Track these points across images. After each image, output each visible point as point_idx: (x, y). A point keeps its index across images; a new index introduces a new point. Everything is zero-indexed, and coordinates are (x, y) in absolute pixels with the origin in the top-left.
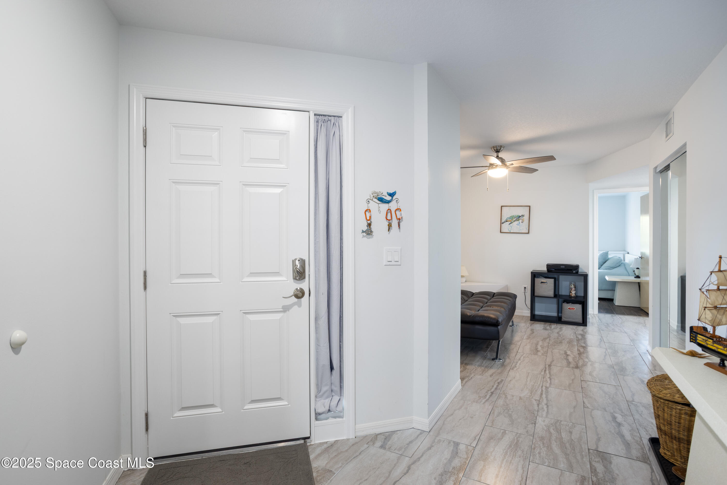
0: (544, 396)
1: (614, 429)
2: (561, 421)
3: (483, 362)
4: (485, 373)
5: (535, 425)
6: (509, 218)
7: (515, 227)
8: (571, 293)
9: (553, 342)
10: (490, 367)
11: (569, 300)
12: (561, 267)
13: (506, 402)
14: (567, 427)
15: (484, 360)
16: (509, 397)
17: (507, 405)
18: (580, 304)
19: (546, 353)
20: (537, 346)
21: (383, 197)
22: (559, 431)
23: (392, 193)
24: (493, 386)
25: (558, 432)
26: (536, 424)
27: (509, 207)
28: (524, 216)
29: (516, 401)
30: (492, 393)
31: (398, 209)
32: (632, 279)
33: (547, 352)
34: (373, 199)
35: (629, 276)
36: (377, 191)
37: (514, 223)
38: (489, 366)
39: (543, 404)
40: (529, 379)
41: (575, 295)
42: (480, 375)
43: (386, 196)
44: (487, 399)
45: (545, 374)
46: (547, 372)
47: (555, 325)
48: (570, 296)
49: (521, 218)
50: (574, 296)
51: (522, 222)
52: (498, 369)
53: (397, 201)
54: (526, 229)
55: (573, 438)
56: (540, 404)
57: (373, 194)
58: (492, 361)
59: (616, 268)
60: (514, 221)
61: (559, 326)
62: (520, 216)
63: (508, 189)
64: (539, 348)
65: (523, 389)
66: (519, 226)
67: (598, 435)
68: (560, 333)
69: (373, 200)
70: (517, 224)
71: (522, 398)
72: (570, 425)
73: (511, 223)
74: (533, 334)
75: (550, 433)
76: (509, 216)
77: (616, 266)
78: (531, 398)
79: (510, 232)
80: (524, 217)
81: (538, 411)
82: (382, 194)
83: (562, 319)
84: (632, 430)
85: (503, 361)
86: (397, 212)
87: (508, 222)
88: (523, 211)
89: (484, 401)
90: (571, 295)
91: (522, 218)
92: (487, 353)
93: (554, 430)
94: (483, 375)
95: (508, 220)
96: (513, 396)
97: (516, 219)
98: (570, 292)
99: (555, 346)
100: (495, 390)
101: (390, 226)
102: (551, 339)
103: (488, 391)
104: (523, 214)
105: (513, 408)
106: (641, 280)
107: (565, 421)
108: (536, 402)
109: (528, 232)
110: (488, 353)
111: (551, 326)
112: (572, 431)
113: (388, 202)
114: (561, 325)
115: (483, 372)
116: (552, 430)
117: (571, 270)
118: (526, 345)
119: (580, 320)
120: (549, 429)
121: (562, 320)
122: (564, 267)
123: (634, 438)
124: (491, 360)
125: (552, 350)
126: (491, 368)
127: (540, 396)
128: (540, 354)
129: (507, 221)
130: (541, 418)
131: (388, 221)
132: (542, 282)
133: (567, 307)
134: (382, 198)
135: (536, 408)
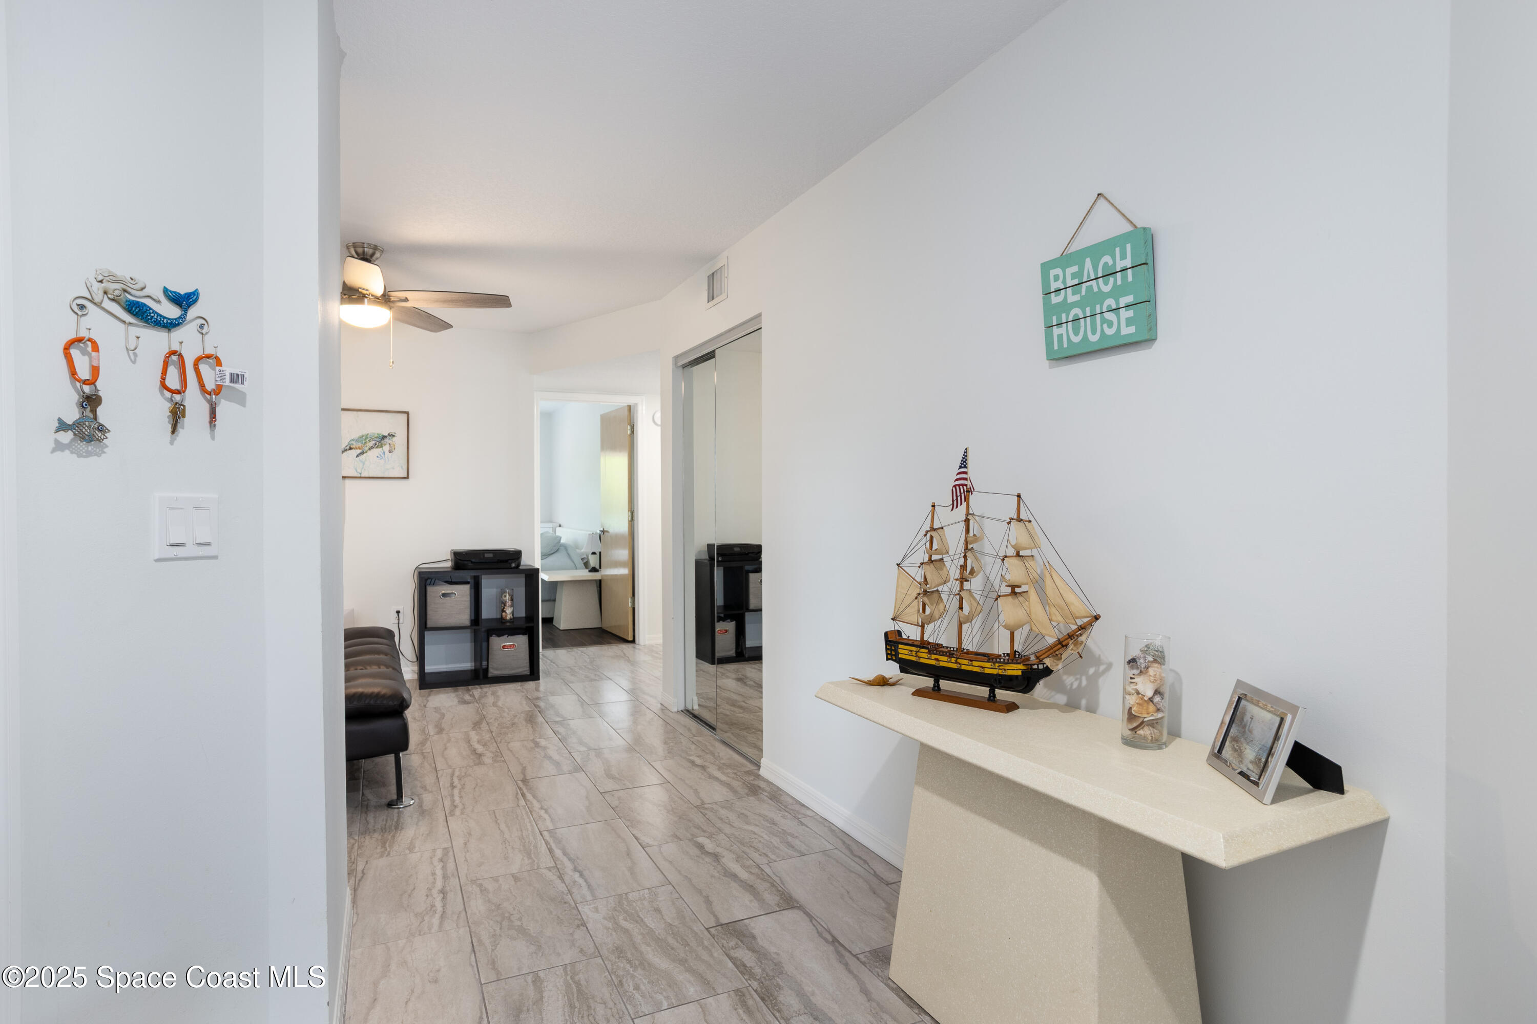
0: (558, 853)
1: (714, 869)
2: (626, 894)
3: (368, 819)
4: (391, 846)
5: (587, 928)
6: (357, 441)
7: (373, 462)
8: (504, 614)
9: (497, 728)
10: (393, 828)
11: (503, 628)
12: (487, 555)
13: (489, 901)
14: (646, 903)
15: (366, 813)
16: (490, 886)
17: (498, 907)
18: (524, 634)
19: (500, 755)
20: (471, 745)
21: (148, 302)
22: (638, 919)
23: (182, 293)
24: (434, 874)
25: (637, 922)
26: (587, 925)
27: (355, 413)
28: (394, 436)
29: (510, 890)
30: (443, 892)
31: (209, 357)
32: (584, 574)
33: (500, 751)
34: (102, 301)
35: (576, 569)
36: (123, 272)
37: (369, 453)
38: (388, 825)
39: (570, 874)
40: (503, 826)
41: (512, 617)
42: (382, 856)
43: (159, 302)
44: (441, 913)
45: (527, 803)
46: (529, 796)
47: (477, 688)
48: (502, 620)
49: (386, 440)
50: (510, 619)
51: (390, 452)
52: (417, 824)
53: (202, 326)
54: (402, 467)
55: (669, 921)
56: (563, 874)
57: (101, 281)
58: (390, 811)
59: (553, 555)
60: (370, 449)
61: (489, 689)
62: (386, 437)
63: (393, 362)
64: (480, 749)
65: (505, 854)
66: (382, 460)
67: (700, 892)
68: (500, 704)
69: (101, 303)
70: (377, 457)
71: (518, 875)
72: (646, 896)
73: (362, 453)
74: (445, 718)
75: (626, 931)
76: (355, 435)
77: (552, 552)
78: (536, 867)
79: (359, 475)
80: (394, 439)
81: (570, 892)
82: (142, 289)
83: (489, 672)
84: (738, 857)
85: (417, 800)
86: (204, 368)
87: (353, 450)
88: (395, 425)
89: (436, 921)
90: (504, 617)
91: (390, 442)
92: (363, 794)
93: (626, 920)
94: (389, 854)
95: (355, 445)
96: (495, 879)
97: (376, 444)
98: (503, 611)
99: (508, 734)
100: (445, 881)
101: (177, 415)
102: (490, 721)
103: (430, 889)
104: (392, 431)
105: (514, 909)
106: (602, 576)
107: (633, 892)
108: (552, 874)
109: (406, 476)
110: (367, 792)
111: (471, 693)
112: (658, 905)
113: (170, 325)
114: (490, 687)
115: (384, 846)
116: (625, 924)
117: (506, 561)
118: (446, 749)
119: (525, 669)
120: (617, 924)
121: (490, 675)
122: (491, 555)
123: (751, 872)
124: (386, 808)
125: (507, 746)
126: (397, 828)
127: (552, 857)
128: (487, 759)
129: (350, 449)
130: (587, 906)
131: (168, 394)
132: (444, 595)
133: (499, 644)
134: (145, 305)
135: (561, 887)
